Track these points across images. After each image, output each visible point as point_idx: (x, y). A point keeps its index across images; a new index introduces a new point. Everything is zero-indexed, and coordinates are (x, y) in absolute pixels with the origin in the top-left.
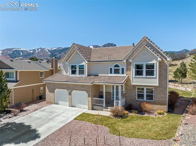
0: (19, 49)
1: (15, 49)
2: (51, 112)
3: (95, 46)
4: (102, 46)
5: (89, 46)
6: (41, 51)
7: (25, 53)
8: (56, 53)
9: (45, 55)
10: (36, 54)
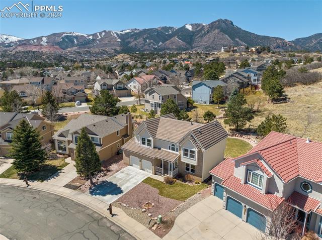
0: (71, 33)
1: (66, 35)
2: (128, 174)
3: (196, 24)
4: (207, 24)
5: (185, 26)
6: (105, 37)
7: (81, 40)
8: (129, 40)
9: (112, 43)
10: (98, 42)
